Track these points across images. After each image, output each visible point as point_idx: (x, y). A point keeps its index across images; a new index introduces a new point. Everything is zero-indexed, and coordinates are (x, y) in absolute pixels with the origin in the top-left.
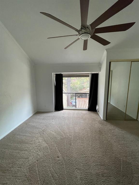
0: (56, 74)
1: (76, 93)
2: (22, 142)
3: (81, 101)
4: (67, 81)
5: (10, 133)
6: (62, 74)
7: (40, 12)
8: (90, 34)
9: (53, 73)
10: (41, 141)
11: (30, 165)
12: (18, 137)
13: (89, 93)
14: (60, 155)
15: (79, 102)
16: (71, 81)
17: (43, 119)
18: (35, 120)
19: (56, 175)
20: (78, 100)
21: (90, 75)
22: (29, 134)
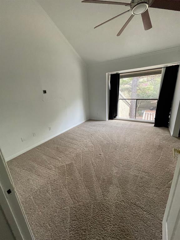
0: (111, 75)
1: (137, 99)
2: (73, 139)
3: (151, 115)
4: (132, 86)
5: (66, 132)
6: (119, 74)
7: (82, 2)
8: (146, 3)
9: (107, 74)
10: (88, 141)
11: (77, 153)
12: (71, 135)
13: (157, 99)
14: (102, 153)
15: (147, 116)
16: (139, 85)
17: (94, 126)
18: (85, 125)
19: (95, 164)
20: (146, 113)
21: (163, 71)
22: (79, 135)
